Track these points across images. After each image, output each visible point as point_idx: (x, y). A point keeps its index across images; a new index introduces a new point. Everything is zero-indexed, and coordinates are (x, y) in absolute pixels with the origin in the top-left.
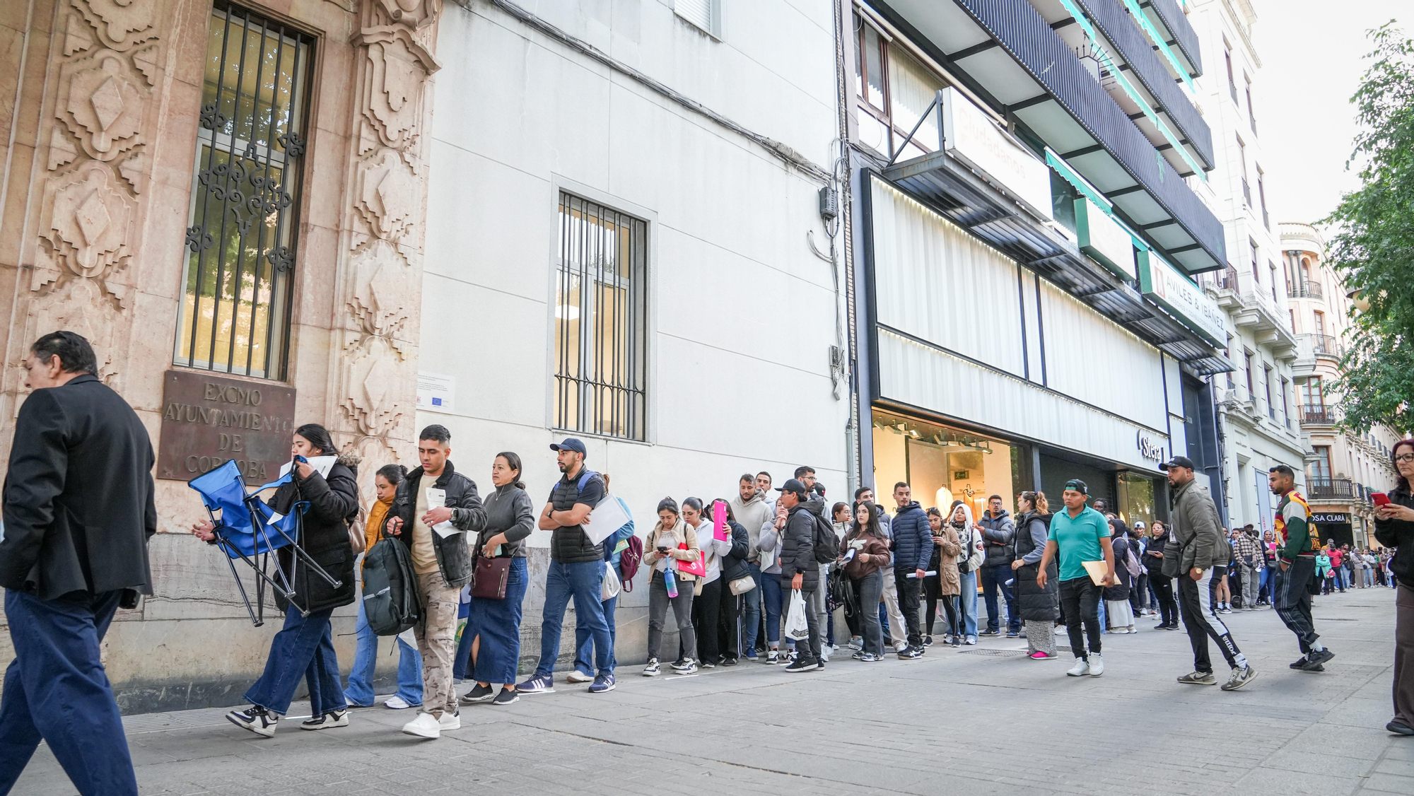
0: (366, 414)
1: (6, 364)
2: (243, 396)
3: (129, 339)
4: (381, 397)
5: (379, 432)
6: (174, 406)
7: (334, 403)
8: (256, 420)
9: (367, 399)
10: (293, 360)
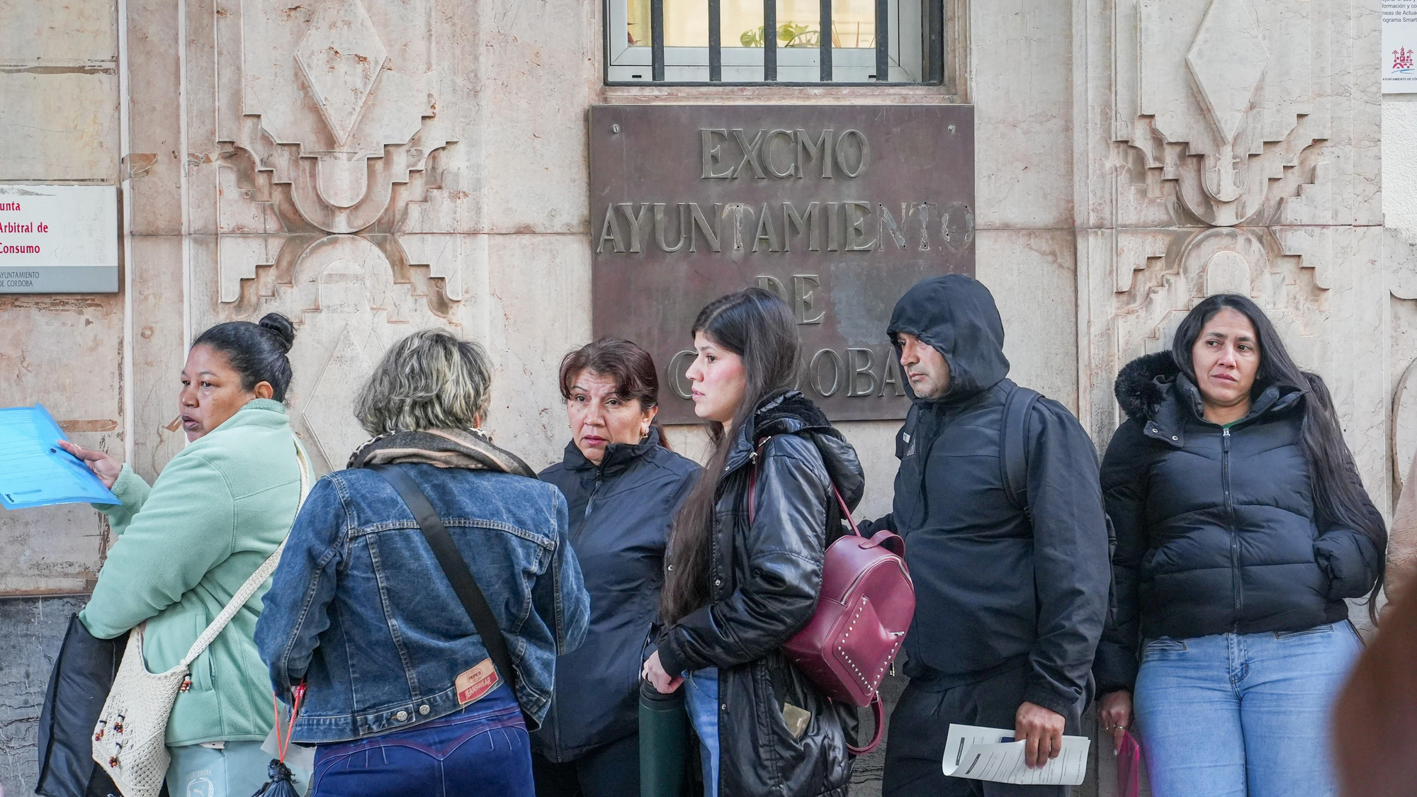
0: (1200, 157)
1: (184, 158)
2: (813, 151)
3: (475, 35)
4: (1246, 97)
5: (1250, 212)
6: (618, 211)
7: (1095, 136)
8: (859, 221)
9: (1200, 106)
10: (959, 12)
